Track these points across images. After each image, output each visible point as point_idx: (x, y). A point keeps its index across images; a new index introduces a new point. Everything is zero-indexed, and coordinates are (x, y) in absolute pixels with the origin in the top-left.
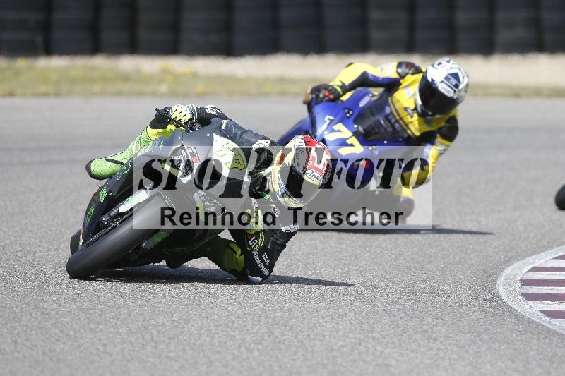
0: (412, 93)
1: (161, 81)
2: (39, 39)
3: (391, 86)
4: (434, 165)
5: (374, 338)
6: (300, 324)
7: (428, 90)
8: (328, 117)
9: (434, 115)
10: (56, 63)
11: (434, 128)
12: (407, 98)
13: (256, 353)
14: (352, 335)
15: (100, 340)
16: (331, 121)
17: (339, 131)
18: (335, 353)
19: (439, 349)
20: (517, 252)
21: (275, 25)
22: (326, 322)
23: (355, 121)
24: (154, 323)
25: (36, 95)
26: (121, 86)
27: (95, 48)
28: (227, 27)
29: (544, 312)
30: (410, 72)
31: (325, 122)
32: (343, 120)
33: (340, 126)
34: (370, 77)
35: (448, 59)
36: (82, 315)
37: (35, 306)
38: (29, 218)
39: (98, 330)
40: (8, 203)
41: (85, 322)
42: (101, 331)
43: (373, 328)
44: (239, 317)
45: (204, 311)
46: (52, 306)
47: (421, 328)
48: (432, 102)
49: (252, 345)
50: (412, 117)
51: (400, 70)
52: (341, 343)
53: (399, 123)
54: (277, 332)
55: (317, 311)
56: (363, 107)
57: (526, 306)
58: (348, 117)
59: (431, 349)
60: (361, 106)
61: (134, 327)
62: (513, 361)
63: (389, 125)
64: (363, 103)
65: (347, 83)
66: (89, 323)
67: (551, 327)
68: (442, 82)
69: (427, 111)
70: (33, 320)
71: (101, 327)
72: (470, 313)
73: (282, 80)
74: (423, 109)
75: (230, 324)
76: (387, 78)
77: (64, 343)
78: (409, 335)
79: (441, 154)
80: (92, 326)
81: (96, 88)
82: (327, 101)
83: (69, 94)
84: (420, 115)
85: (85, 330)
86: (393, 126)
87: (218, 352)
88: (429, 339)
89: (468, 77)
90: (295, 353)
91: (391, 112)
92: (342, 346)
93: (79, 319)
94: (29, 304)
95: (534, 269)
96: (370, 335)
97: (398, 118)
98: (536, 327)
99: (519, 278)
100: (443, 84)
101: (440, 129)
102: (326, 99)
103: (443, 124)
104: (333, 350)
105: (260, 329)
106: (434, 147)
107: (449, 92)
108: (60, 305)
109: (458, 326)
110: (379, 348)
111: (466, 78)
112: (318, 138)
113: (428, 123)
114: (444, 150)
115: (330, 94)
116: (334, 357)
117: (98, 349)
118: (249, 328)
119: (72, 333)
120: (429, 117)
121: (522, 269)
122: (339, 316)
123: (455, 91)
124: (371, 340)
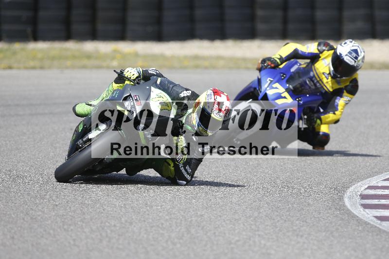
0: (327, 63)
1: (113, 58)
2: (29, 30)
3: (314, 58)
4: (342, 111)
5: (259, 235)
6: (208, 225)
7: (337, 61)
8: (269, 79)
9: (341, 77)
10: (41, 46)
11: (342, 86)
12: (324, 66)
13: (178, 246)
14: (244, 233)
15: (71, 236)
16: (271, 81)
17: (276, 88)
18: (232, 246)
19: (304, 243)
20: (358, 176)
21: (192, 20)
22: (226, 224)
23: (288, 82)
24: (109, 225)
25: (26, 68)
26: (85, 62)
27: (67, 35)
28: (159, 21)
29: (376, 217)
30: (327, 49)
31: (267, 82)
32: (279, 81)
33: (277, 85)
34: (300, 52)
35: (351, 40)
36: (58, 219)
37: (27, 213)
38: (23, 153)
39: (70, 230)
40: (8, 142)
41: (61, 224)
42: (72, 230)
43: (259, 228)
44: (167, 220)
45: (143, 217)
46: (38, 213)
47: (292, 228)
48: (340, 69)
49: (176, 240)
50: (327, 79)
51: (319, 48)
52: (237, 238)
53: (319, 83)
54: (193, 231)
55: (220, 216)
56: (293, 72)
57: (364, 213)
58: (283, 79)
59: (298, 243)
60: (291, 71)
61: (94, 228)
62: (355, 251)
63: (312, 84)
64: (293, 70)
65: (284, 56)
66: (64, 225)
67: (381, 227)
68: (346, 55)
69: (337, 75)
70: (25, 222)
71: (72, 227)
72: (326, 218)
73: (196, 57)
74: (334, 73)
75: (160, 226)
76: (311, 53)
77: (47, 239)
78: (283, 233)
79: (347, 104)
80: (66, 227)
81: (69, 63)
82: (269, 68)
83: (50, 68)
84: (332, 78)
85: (61, 230)
86: (315, 85)
87: (152, 245)
88: (297, 235)
89: (364, 52)
90: (205, 245)
91: (314, 76)
92: (238, 241)
93: (57, 222)
94: (22, 212)
95: (370, 188)
96: (257, 233)
97: (318, 79)
98: (371, 228)
99: (359, 193)
100: (347, 57)
101: (346, 87)
102: (269, 67)
103: (348, 84)
104: (230, 243)
105: (181, 229)
106: (342, 99)
107: (351, 62)
108: (43, 212)
109: (317, 227)
110: (263, 242)
111: (363, 53)
112: (262, 92)
113: (338, 83)
114: (349, 101)
115: (272, 64)
116: (232, 248)
117: (69, 243)
118: (174, 228)
119: (52, 232)
120: (338, 79)
121: (361, 187)
122: (236, 220)
123: (355, 61)
124: (257, 236)
